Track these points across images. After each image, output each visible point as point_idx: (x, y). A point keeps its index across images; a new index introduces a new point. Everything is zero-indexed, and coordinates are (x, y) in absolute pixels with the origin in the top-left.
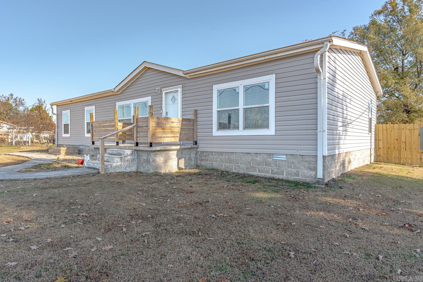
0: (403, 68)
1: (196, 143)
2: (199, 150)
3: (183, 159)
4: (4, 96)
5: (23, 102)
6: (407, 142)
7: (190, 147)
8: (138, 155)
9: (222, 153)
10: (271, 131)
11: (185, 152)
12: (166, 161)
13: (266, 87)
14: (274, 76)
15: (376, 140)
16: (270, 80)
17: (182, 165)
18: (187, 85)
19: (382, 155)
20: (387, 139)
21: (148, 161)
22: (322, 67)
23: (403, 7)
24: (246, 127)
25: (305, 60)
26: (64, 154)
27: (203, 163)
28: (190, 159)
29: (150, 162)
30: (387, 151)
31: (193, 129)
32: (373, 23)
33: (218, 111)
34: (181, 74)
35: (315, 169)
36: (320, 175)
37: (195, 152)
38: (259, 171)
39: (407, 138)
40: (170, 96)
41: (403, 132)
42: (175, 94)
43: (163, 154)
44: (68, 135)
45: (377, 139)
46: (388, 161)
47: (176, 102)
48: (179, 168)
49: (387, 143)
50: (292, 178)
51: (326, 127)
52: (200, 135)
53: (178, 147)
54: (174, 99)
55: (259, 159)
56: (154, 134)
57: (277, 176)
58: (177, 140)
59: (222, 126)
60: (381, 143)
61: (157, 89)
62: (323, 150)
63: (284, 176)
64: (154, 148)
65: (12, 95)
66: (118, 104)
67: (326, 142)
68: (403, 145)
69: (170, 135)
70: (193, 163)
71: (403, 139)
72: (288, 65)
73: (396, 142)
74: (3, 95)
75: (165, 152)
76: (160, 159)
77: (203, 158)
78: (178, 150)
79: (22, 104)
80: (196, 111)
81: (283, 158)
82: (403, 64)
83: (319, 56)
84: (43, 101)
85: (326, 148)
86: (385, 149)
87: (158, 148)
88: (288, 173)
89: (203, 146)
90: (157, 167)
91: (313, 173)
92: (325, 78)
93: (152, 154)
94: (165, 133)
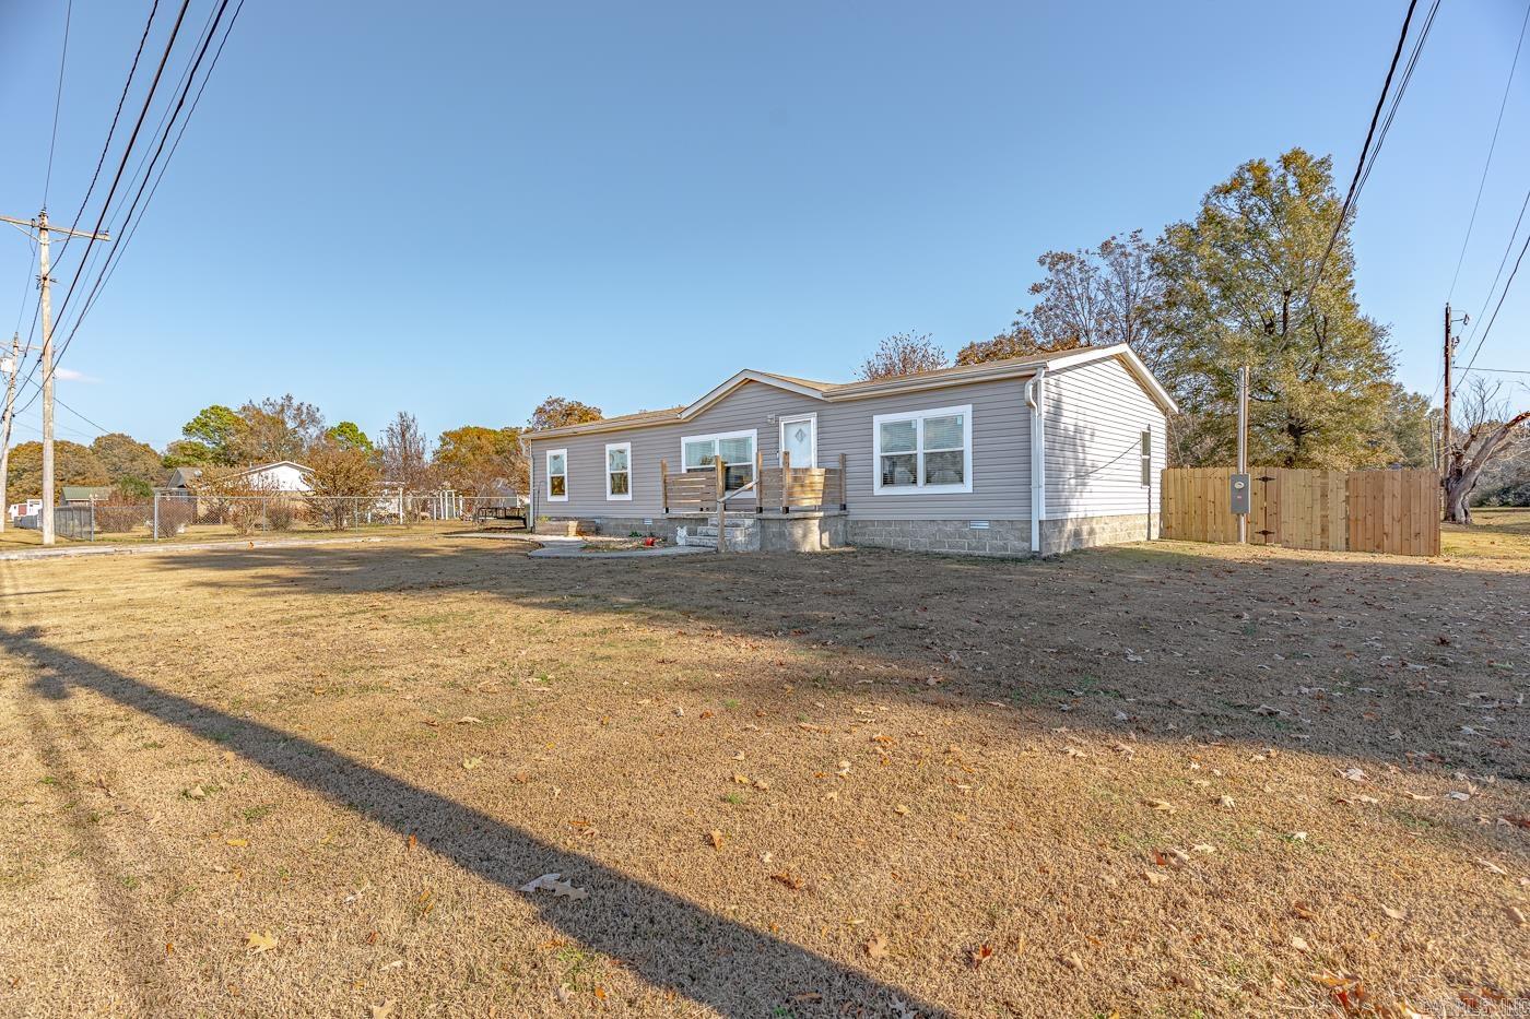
0: (1285, 321)
1: (844, 507)
2: (850, 518)
3: (827, 533)
4: (272, 400)
5: (318, 415)
6: (1218, 503)
7: (836, 513)
8: (762, 527)
9: (889, 523)
10: (967, 487)
11: (829, 522)
12: (805, 536)
13: (959, 422)
14: (970, 406)
15: (1162, 498)
16: (966, 411)
17: (826, 542)
18: (826, 413)
19: (1174, 525)
20: (1183, 495)
21: (781, 535)
22: (1035, 398)
23: (1284, 176)
24: (928, 481)
25: (1012, 388)
26: (574, 533)
27: (858, 539)
28: (836, 533)
29: (784, 535)
30: (1183, 519)
31: (840, 485)
32: (1210, 218)
33: (882, 457)
34: (818, 395)
35: (1029, 539)
36: (1035, 547)
37: (843, 522)
38: (949, 546)
39: (1218, 494)
40: (794, 430)
41: (1210, 483)
42: (804, 428)
43: (801, 523)
44: (564, 498)
45: (1166, 496)
46: (1185, 537)
47: (805, 440)
48: (822, 547)
49: (1183, 503)
50: (999, 554)
51: (1043, 480)
52: (851, 493)
53: (822, 514)
54: (801, 436)
55: (949, 528)
56: (791, 495)
57: (977, 553)
58: (819, 502)
59: (887, 480)
60: (1172, 502)
61: (769, 416)
62: (1040, 512)
63: (987, 552)
64: (790, 516)
65: (289, 398)
66: (685, 440)
67: (1043, 502)
68: (1210, 507)
69: (810, 496)
70: (841, 539)
71: (1210, 497)
72: (990, 393)
73: (1198, 501)
74: (268, 399)
75: (805, 521)
76: (798, 532)
77: (857, 531)
78: (821, 519)
79: (314, 420)
80: (844, 455)
81: (985, 525)
82: (1285, 315)
83: (1031, 387)
84: (411, 418)
85: (1043, 509)
86: (1180, 515)
87: (797, 515)
88: (991, 548)
89: (856, 512)
90: (795, 544)
91: (1026, 545)
92: (1040, 415)
93: (788, 524)
94: (803, 492)
